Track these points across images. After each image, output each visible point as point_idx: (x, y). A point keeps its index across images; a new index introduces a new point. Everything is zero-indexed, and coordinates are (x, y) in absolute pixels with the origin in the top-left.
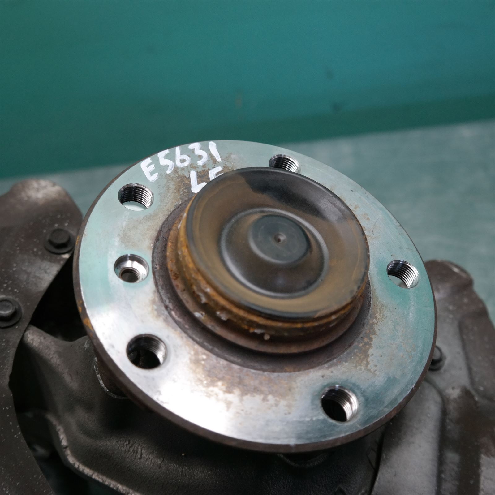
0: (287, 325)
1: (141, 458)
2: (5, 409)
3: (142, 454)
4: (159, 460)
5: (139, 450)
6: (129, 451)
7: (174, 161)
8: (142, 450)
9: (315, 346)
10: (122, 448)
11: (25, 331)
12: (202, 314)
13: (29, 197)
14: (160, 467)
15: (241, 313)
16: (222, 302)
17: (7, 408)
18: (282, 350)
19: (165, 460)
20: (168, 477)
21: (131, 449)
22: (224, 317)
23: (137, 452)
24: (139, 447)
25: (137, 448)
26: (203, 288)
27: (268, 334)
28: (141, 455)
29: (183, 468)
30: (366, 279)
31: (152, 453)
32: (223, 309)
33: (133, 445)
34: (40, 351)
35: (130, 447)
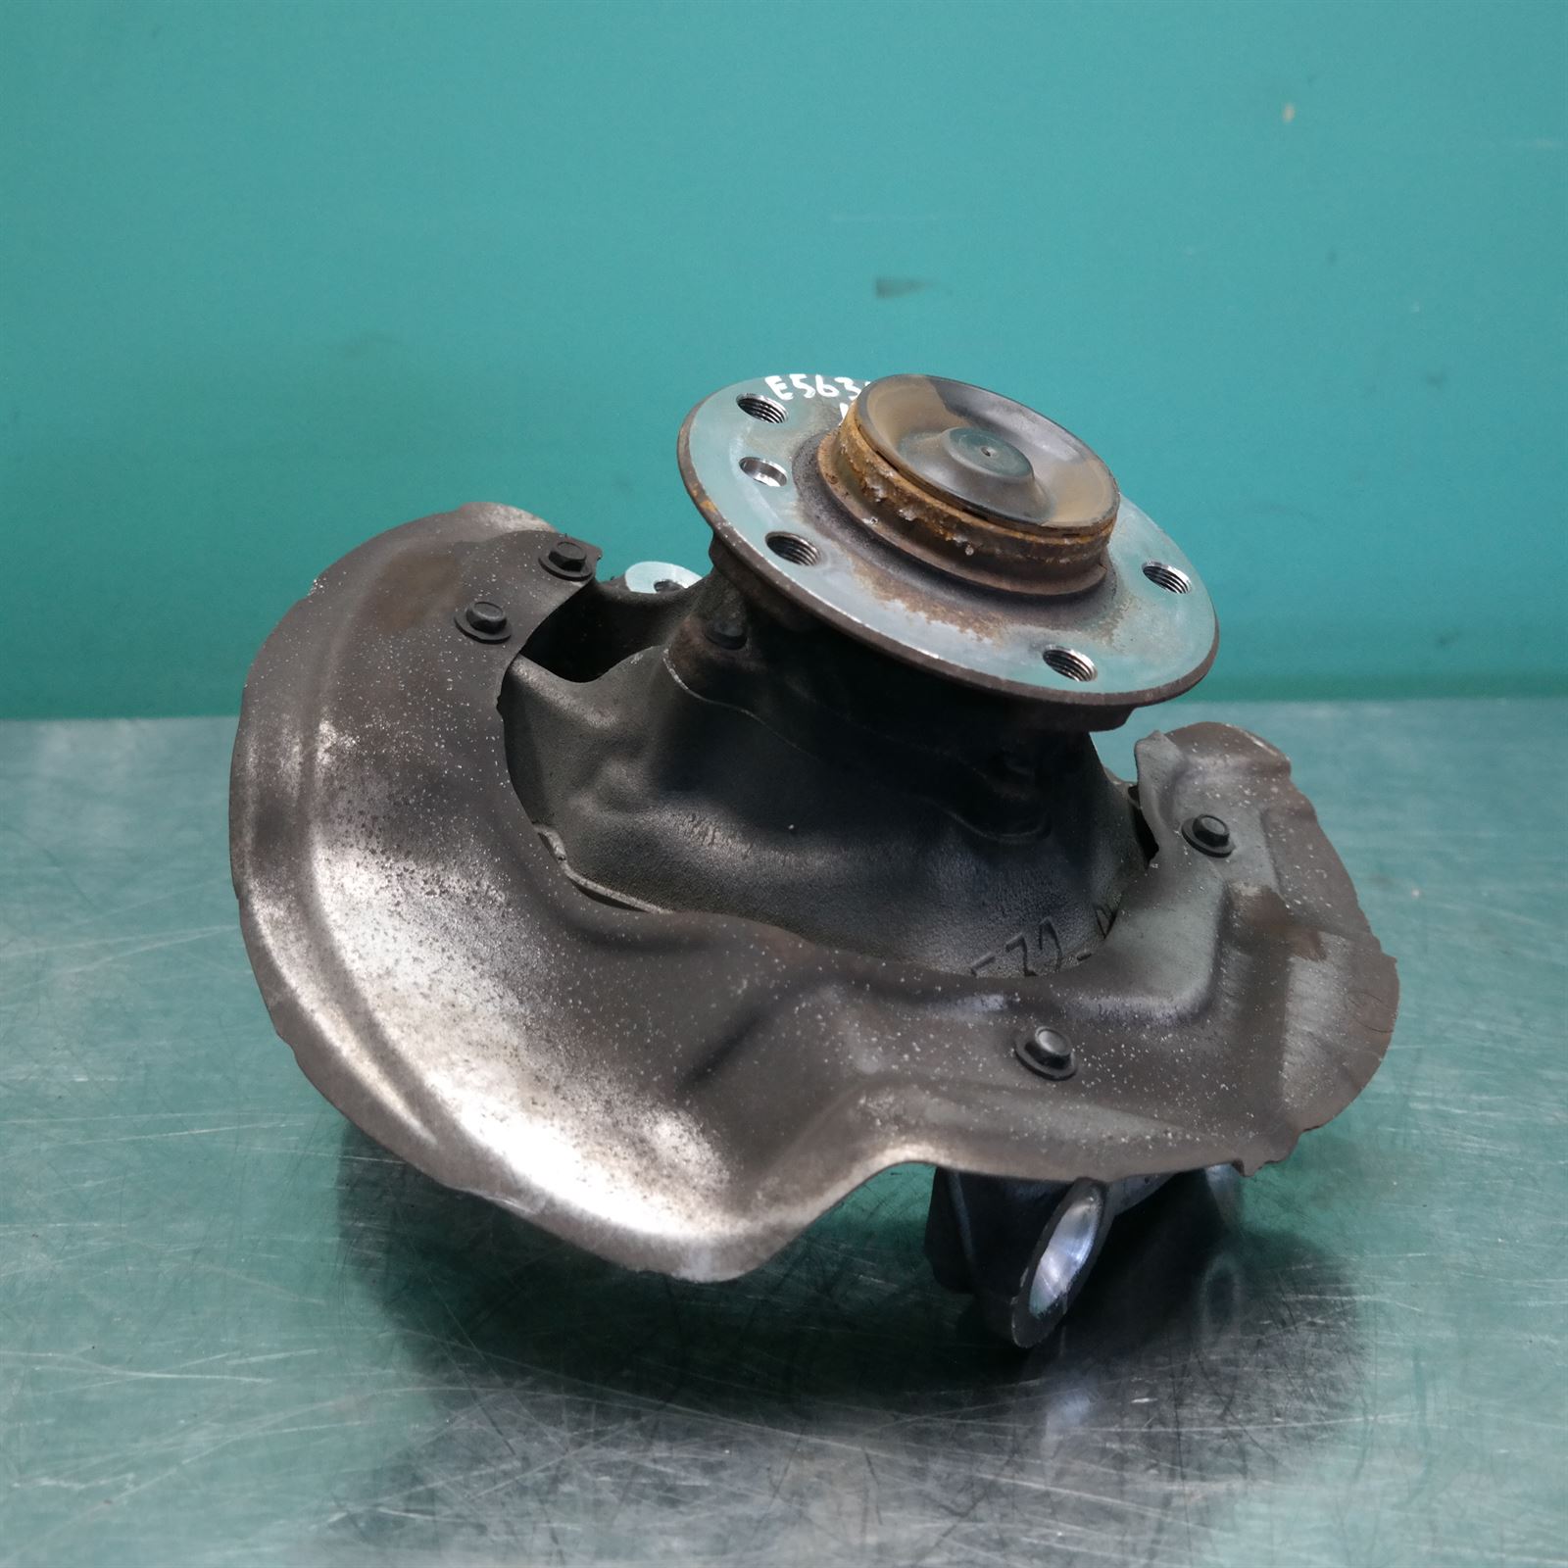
0: (1001, 531)
1: (712, 843)
2: (490, 739)
3: (714, 837)
4: (743, 846)
5: (711, 833)
6: (692, 832)
7: (815, 387)
8: (714, 831)
9: (1038, 590)
10: (681, 826)
11: (514, 659)
12: (874, 520)
13: (492, 525)
14: (745, 857)
15: (938, 504)
16: (911, 489)
17: (493, 738)
18: (988, 581)
19: (755, 845)
20: (758, 872)
21: (696, 830)
22: (909, 515)
23: (706, 835)
24: (710, 827)
25: (707, 828)
26: (882, 473)
27: (972, 546)
28: (713, 840)
29: (786, 856)
30: (1113, 513)
31: (732, 837)
32: (912, 501)
33: (699, 823)
34: (540, 688)
35: (695, 826)
